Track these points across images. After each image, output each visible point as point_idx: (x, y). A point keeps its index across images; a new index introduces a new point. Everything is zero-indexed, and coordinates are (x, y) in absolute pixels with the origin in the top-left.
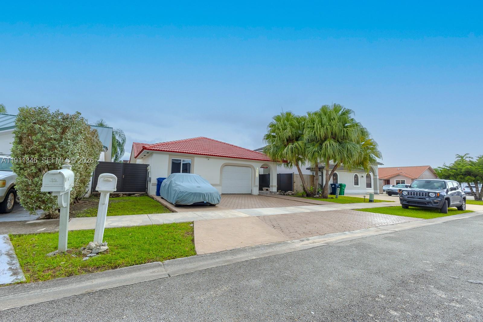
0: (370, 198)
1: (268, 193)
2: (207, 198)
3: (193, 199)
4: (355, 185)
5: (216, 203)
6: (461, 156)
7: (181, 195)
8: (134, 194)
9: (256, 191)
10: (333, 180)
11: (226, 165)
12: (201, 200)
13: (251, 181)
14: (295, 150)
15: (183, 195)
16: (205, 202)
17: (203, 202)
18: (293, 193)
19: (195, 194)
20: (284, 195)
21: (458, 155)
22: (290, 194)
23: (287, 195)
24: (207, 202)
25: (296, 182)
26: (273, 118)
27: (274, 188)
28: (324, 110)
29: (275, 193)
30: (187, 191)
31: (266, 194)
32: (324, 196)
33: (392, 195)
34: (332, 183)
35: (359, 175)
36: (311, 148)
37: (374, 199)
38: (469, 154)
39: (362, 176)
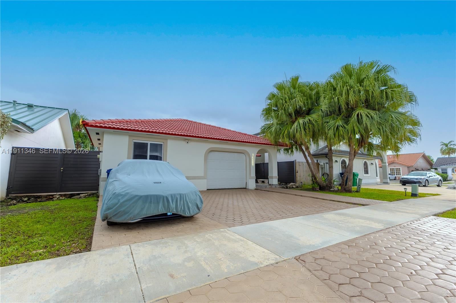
0: (412, 191)
1: (267, 187)
2: (173, 206)
3: (142, 209)
4: (365, 174)
5: (192, 214)
6: (445, 143)
7: (115, 201)
8: (79, 194)
9: (252, 184)
10: (342, 168)
11: (212, 151)
12: (161, 210)
13: (245, 171)
14: (308, 126)
15: (119, 201)
16: (169, 214)
17: (166, 214)
18: (297, 185)
19: (147, 199)
20: (287, 188)
21: (442, 142)
22: (294, 186)
23: (290, 188)
24: (173, 214)
25: (299, 172)
26: (274, 86)
27: (274, 180)
28: (348, 70)
29: (275, 186)
30: (128, 193)
31: (265, 188)
32: (347, 189)
33: (407, 185)
34: (341, 172)
35: (369, 162)
36: (331, 122)
37: (419, 192)
38: (453, 141)
39: (372, 163)
